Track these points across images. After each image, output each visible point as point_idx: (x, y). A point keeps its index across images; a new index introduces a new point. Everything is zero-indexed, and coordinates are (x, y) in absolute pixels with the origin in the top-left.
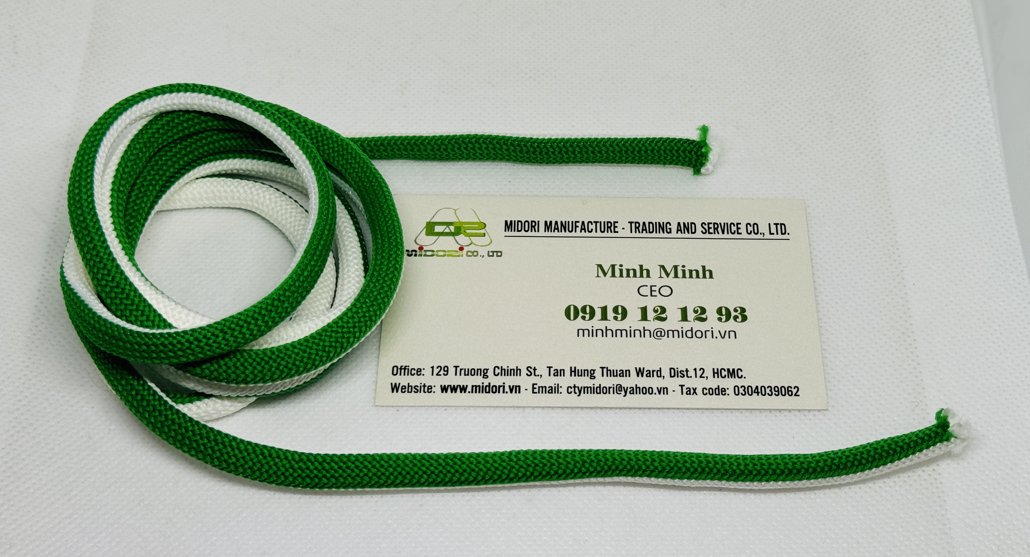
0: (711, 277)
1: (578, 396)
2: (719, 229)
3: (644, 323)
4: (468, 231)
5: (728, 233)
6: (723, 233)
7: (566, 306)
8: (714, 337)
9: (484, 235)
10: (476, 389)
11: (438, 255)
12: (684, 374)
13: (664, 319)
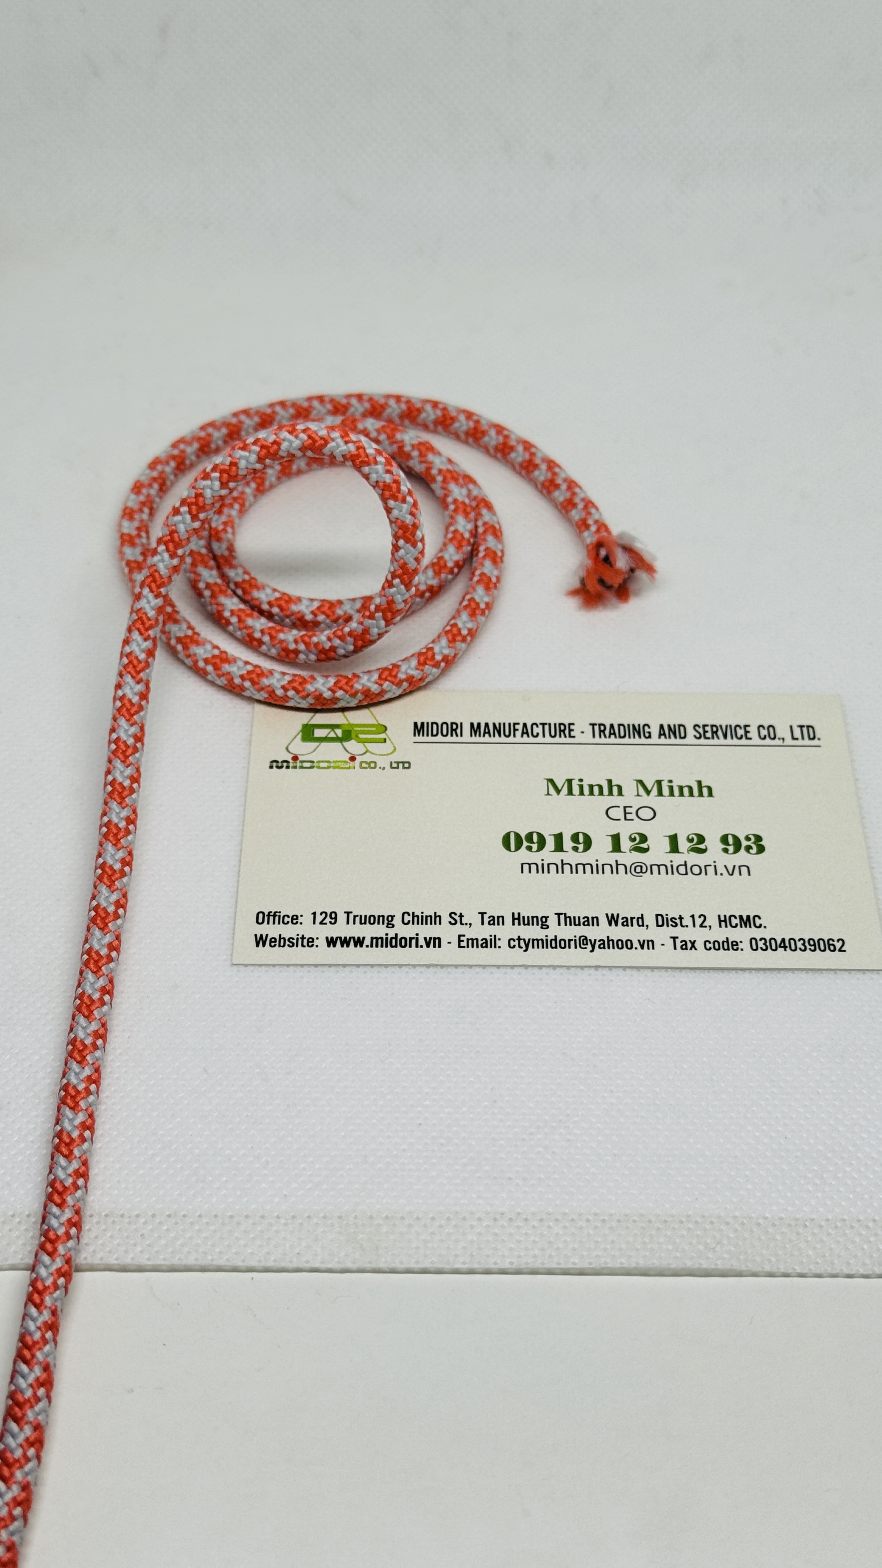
0: (710, 794)
1: (525, 951)
2: (720, 733)
3: (617, 856)
4: (361, 736)
5: (732, 738)
6: (725, 737)
7: (504, 833)
8: (719, 873)
9: (385, 740)
10: (377, 942)
11: (319, 767)
12: (677, 922)
13: (646, 850)
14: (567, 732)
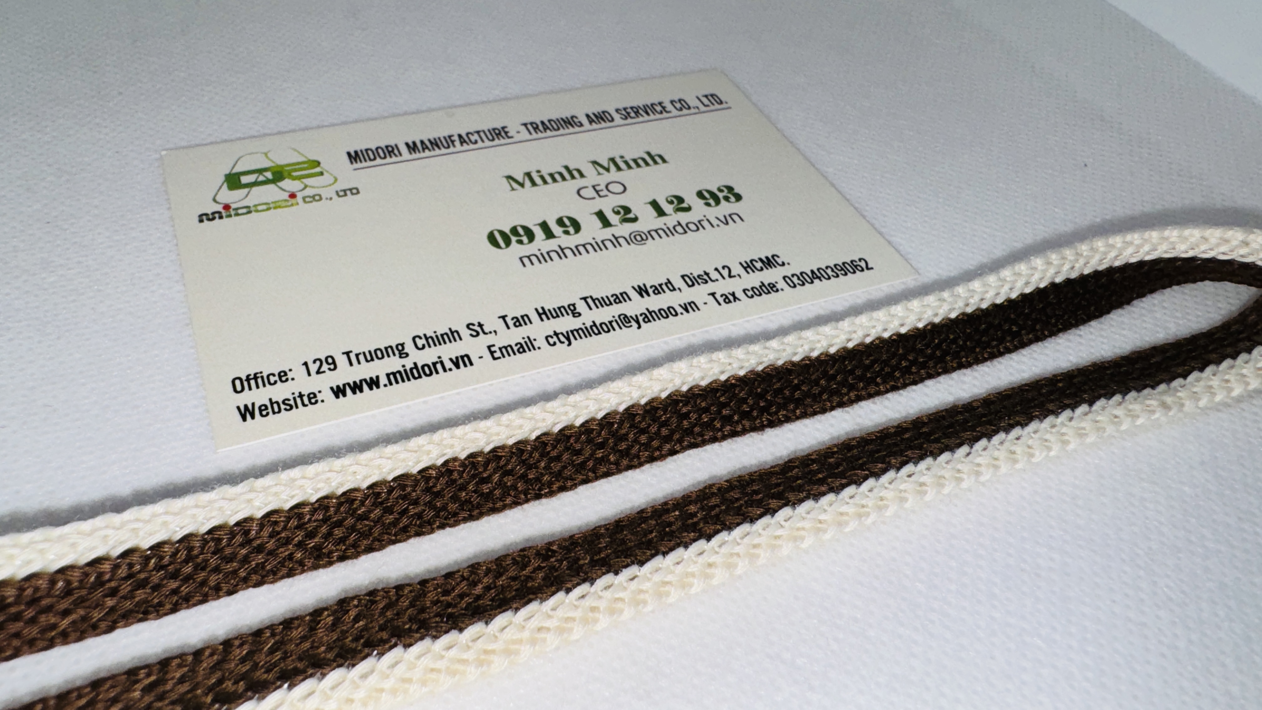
0: (664, 161)
2: (641, 112)
3: (611, 230)
4: (295, 174)
5: (654, 114)
6: (648, 114)
7: (486, 233)
8: (715, 225)
9: (322, 173)
10: (394, 377)
11: (257, 211)
12: (705, 278)
13: (635, 220)
14: (503, 134)
